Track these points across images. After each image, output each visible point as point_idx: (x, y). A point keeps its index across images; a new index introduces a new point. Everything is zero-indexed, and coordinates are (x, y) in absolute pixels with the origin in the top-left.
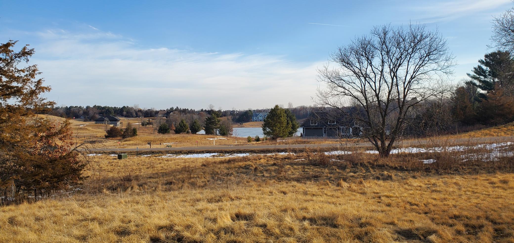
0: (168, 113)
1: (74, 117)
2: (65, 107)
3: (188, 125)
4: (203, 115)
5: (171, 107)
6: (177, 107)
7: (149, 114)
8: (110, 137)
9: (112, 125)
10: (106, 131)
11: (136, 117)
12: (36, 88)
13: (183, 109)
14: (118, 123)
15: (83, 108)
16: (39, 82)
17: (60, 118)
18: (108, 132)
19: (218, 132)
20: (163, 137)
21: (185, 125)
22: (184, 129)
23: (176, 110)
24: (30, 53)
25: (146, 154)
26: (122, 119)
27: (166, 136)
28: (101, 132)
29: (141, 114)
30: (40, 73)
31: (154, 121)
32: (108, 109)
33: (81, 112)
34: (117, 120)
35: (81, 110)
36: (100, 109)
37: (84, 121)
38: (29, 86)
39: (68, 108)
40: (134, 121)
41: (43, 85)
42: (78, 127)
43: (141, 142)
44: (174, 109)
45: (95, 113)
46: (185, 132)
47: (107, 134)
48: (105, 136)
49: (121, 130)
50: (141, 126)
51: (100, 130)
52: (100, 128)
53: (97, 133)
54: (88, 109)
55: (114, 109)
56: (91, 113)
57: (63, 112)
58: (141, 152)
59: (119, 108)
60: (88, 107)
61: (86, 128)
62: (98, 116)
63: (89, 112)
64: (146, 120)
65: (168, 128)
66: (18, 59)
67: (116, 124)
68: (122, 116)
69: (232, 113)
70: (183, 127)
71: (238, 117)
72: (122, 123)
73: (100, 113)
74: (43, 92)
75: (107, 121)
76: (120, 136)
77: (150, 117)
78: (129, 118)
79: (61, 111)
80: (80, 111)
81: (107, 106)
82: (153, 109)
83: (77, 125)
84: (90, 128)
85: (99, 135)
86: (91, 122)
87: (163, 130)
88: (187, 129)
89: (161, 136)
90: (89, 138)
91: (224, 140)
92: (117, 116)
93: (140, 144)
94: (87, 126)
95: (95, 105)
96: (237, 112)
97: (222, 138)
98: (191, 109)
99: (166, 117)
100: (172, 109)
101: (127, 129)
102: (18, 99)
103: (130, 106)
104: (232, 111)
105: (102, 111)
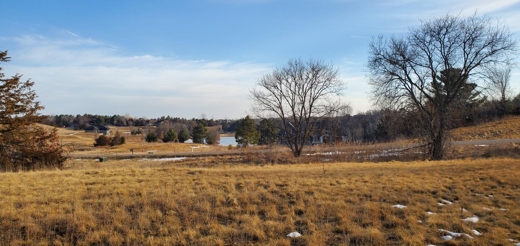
0: (158, 122)
1: (64, 126)
2: (55, 115)
3: (176, 134)
4: (193, 124)
5: (163, 116)
6: (168, 116)
7: (140, 123)
8: (99, 146)
9: (101, 134)
10: (95, 140)
11: (127, 126)
12: (36, 107)
13: (174, 118)
14: (108, 132)
15: (73, 116)
16: (37, 103)
17: (50, 126)
18: (97, 140)
19: (205, 141)
20: (148, 145)
21: (173, 134)
22: (172, 137)
23: (167, 119)
24: (31, 84)
25: (126, 159)
26: (111, 128)
27: (151, 144)
28: (90, 141)
29: (132, 123)
30: (37, 97)
31: (143, 130)
32: (99, 118)
33: (72, 121)
34: (106, 129)
35: (72, 119)
36: (90, 118)
37: (75, 130)
38: (30, 105)
39: (58, 117)
40: (124, 130)
41: (40, 105)
42: (68, 135)
43: (126, 150)
44: (166, 118)
45: (85, 122)
46: (173, 140)
47: (95, 143)
48: (94, 144)
49: (110, 138)
50: (130, 135)
51: (90, 139)
52: (90, 137)
53: (87, 142)
54: (79, 118)
55: (104, 118)
56: (82, 122)
57: (53, 120)
58: (121, 157)
59: (110, 117)
60: (78, 116)
61: (76, 136)
62: (88, 125)
63: (79, 120)
64: (136, 129)
65: (156, 136)
66: (24, 88)
67: (105, 133)
68: (113, 124)
69: (224, 122)
70: (171, 136)
71: (229, 126)
72: (112, 131)
73: (90, 122)
74: (40, 110)
75: (97, 129)
76: (109, 144)
77: (140, 126)
78: (119, 127)
79: (51, 120)
80: (70, 119)
81: (98, 115)
82: (145, 117)
83: (66, 134)
84: (79, 137)
85: (88, 143)
86: (81, 131)
87: (150, 139)
88: (175, 137)
89: (146, 144)
90: (78, 147)
91: (206, 148)
92: (108, 125)
93: (125, 151)
94: (77, 134)
95: (86, 114)
96: (230, 121)
97: (205, 147)
98: (183, 118)
99: (157, 126)
100: (163, 118)
101: (115, 138)
102: (23, 114)
103: (121, 115)
104: (224, 120)
105: (92, 120)
